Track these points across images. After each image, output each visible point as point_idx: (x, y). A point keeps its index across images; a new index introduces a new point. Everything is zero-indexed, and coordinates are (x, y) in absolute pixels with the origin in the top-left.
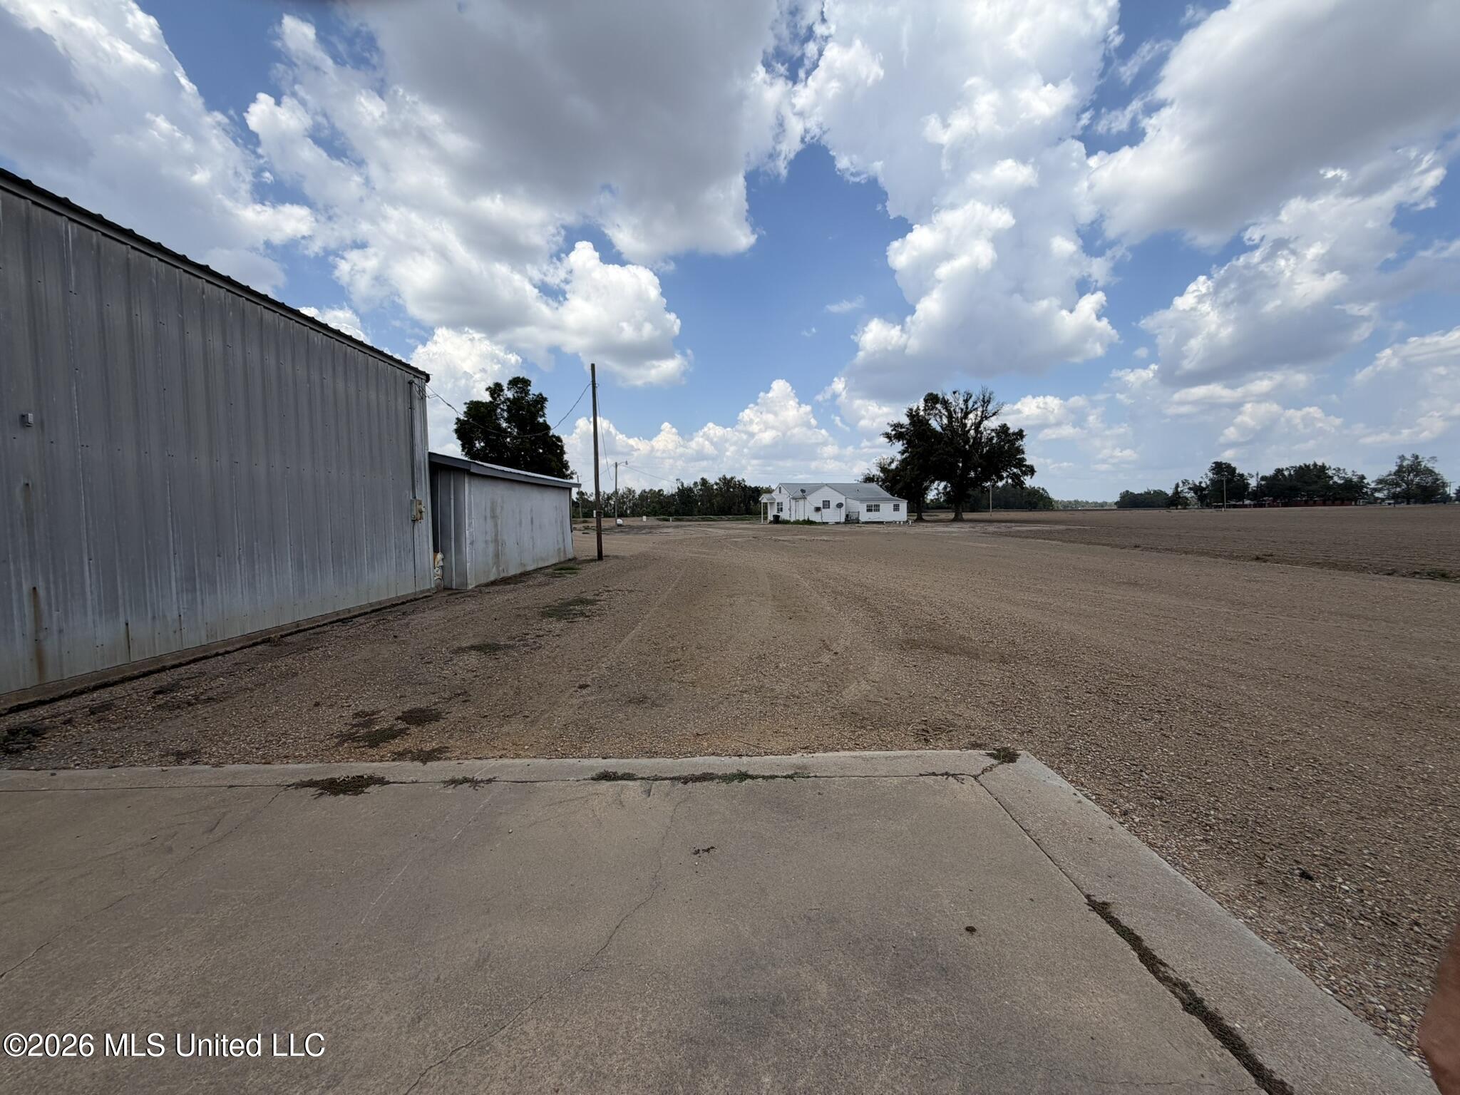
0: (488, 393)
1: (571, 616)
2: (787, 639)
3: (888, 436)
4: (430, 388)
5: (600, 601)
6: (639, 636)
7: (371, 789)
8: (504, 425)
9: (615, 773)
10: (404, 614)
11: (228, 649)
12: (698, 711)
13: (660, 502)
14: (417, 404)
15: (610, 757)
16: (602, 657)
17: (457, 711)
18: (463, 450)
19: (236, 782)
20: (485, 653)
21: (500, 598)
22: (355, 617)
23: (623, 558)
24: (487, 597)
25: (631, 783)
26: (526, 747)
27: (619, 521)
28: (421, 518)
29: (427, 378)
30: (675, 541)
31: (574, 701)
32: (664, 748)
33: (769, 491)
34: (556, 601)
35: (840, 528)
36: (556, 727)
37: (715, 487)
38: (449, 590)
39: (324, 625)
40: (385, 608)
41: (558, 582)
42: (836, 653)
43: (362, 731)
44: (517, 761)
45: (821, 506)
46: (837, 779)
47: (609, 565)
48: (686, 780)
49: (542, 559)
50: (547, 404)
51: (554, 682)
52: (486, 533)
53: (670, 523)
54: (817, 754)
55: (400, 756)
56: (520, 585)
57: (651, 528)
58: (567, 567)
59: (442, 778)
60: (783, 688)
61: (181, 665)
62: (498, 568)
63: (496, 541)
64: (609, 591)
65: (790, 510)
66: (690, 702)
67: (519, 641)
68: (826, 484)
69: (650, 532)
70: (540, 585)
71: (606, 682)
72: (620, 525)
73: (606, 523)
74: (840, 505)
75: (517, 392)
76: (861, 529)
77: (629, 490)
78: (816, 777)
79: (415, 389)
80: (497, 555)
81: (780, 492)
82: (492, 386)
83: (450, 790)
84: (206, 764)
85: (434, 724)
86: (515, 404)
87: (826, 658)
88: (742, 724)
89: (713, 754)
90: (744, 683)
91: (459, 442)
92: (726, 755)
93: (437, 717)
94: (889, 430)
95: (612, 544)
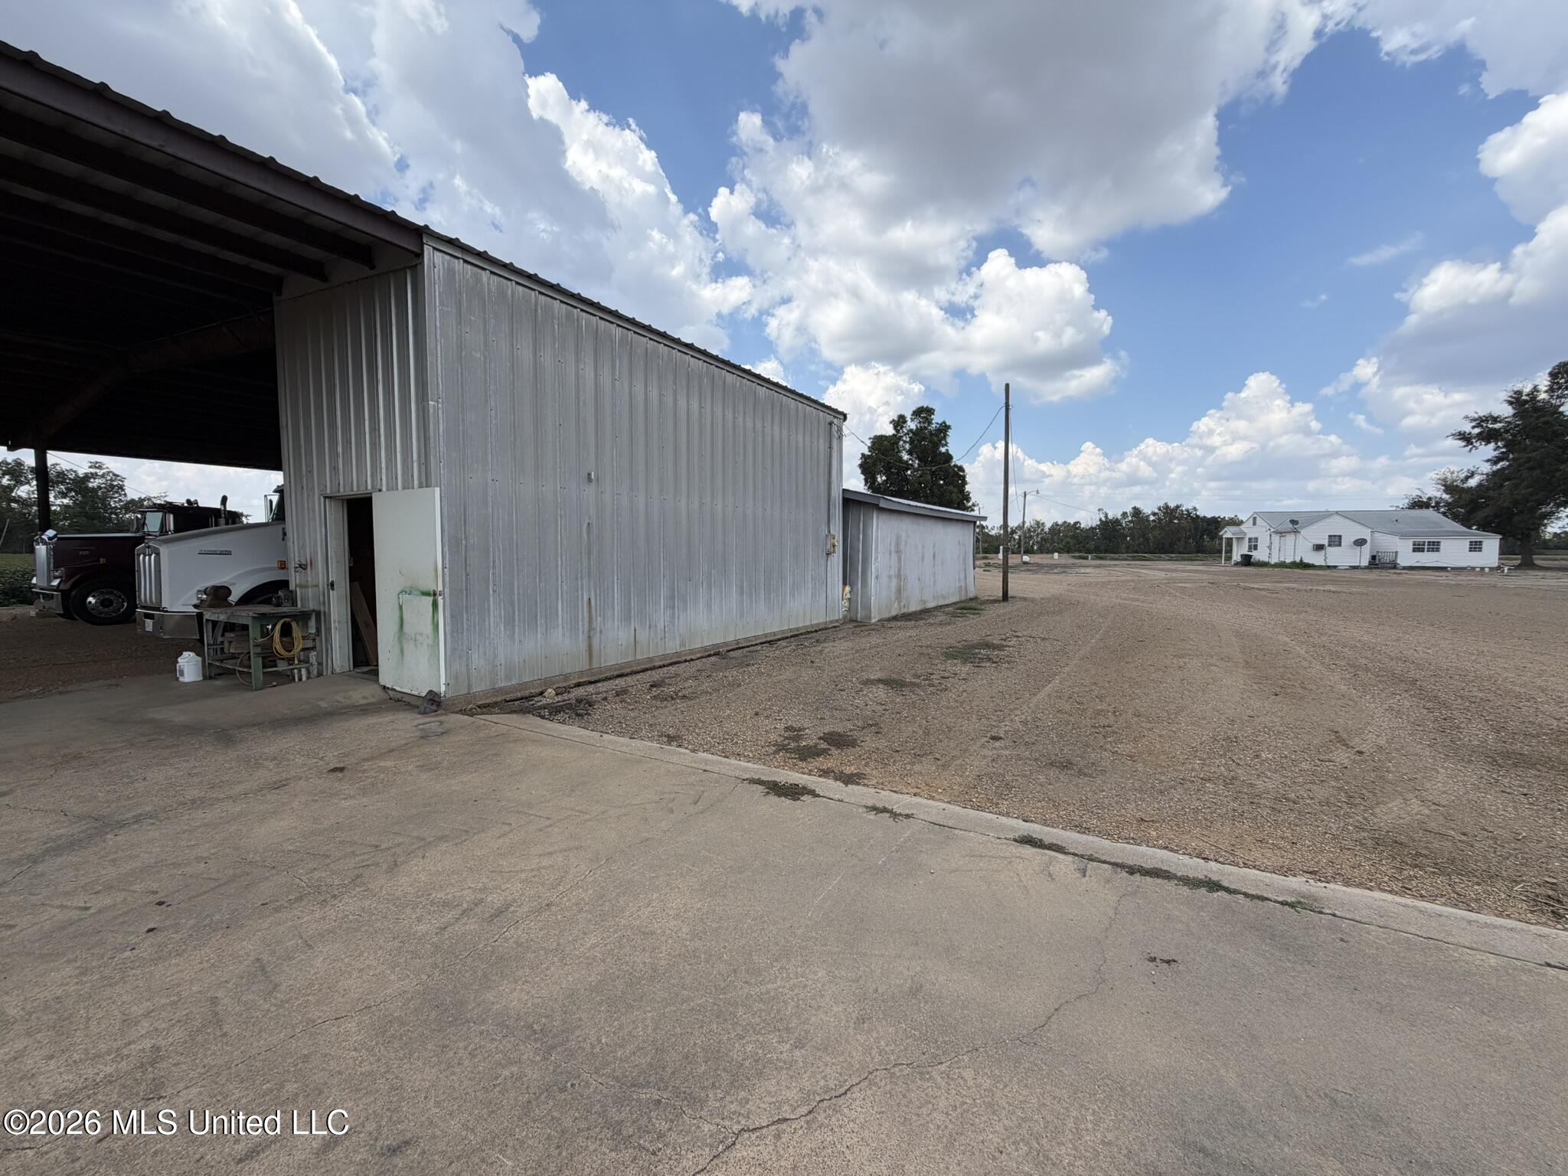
0: (892, 426)
1: (977, 660)
2: (1272, 722)
3: (1466, 438)
4: (846, 428)
5: (1009, 647)
6: (1057, 691)
7: (805, 798)
8: (905, 457)
9: (1041, 840)
10: (817, 641)
11: (693, 657)
12: (1141, 791)
13: (1074, 537)
14: (835, 442)
15: (1032, 821)
16: (1015, 709)
17: (870, 742)
18: (866, 485)
19: (708, 768)
20: (892, 688)
21: (904, 634)
22: (779, 640)
23: (1033, 600)
24: (890, 632)
25: (1061, 856)
26: (940, 791)
27: (1026, 558)
28: (834, 552)
29: (845, 416)
30: (1097, 584)
31: (986, 752)
32: (1097, 826)
33: (1235, 522)
34: (959, 642)
35: (1358, 574)
36: (968, 776)
37: (1152, 518)
38: (854, 623)
39: (756, 645)
40: (801, 634)
41: (960, 622)
42: (1360, 753)
43: (793, 745)
44: (931, 802)
45: (1326, 542)
46: (1373, 928)
47: (1015, 608)
48: (1132, 870)
49: (944, 597)
50: (950, 433)
51: (964, 728)
52: (890, 567)
53: (1090, 562)
54: (1332, 886)
55: (825, 773)
56: (921, 623)
57: (1065, 566)
58: (968, 606)
59: (864, 803)
60: (1271, 784)
61: (664, 666)
62: (899, 602)
63: (899, 576)
64: (1018, 637)
65: (1270, 547)
66: (1128, 779)
67: (925, 680)
68: (1337, 513)
69: (1064, 572)
70: (941, 624)
71: (1021, 737)
72: (1025, 563)
73: (1013, 560)
74: (1360, 543)
75: (920, 422)
76: (1401, 578)
77: (1038, 523)
78: (1334, 915)
79: (835, 428)
80: (899, 591)
81: (1254, 524)
82: (896, 419)
83: (872, 816)
84: (686, 748)
85: (851, 750)
86: (917, 435)
87: (1342, 756)
88: (1206, 819)
89: (1166, 848)
90: (1206, 768)
91: (863, 477)
92: (1184, 854)
93: (853, 743)
94: (1467, 427)
95: (1018, 583)
